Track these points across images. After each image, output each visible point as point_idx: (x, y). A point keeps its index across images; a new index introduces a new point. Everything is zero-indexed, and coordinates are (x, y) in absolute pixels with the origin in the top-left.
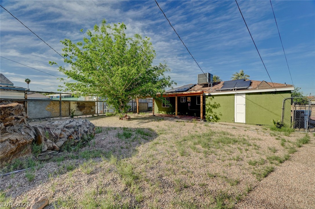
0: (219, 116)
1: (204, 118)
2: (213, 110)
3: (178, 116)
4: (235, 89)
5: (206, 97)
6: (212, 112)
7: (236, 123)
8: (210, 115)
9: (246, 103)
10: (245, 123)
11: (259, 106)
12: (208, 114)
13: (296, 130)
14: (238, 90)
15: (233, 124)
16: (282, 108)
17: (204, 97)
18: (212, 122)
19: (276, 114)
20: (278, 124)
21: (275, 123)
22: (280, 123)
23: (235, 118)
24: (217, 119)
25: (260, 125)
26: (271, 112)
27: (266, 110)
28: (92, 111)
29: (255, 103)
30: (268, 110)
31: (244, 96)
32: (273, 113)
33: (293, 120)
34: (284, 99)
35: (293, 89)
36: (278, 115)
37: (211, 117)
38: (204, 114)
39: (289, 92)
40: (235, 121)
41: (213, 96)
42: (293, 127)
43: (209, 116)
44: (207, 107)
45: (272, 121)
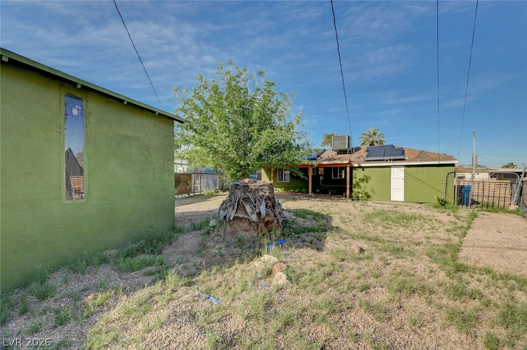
0: (370, 193)
1: (351, 197)
2: (362, 184)
3: (312, 195)
4: (390, 160)
5: (354, 168)
6: (360, 188)
7: (392, 201)
8: (359, 192)
9: (405, 177)
10: (403, 200)
11: (420, 180)
12: (355, 190)
13: (458, 207)
14: (394, 160)
15: (389, 202)
16: (445, 183)
17: (352, 169)
18: (361, 201)
19: (438, 191)
20: (442, 200)
21: (439, 200)
22: (444, 200)
23: (391, 195)
24: (368, 197)
25: (421, 203)
26: (433, 188)
27: (427, 186)
28: (188, 187)
29: (415, 178)
30: (430, 186)
31: (403, 169)
32: (435, 189)
33: (456, 197)
34: (447, 173)
35: (457, 162)
36: (441, 192)
37: (360, 195)
38: (351, 191)
39: (453, 165)
40: (392, 200)
41: (363, 168)
42: (456, 204)
43: (358, 194)
44: (354, 182)
45: (436, 198)
